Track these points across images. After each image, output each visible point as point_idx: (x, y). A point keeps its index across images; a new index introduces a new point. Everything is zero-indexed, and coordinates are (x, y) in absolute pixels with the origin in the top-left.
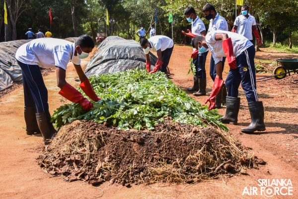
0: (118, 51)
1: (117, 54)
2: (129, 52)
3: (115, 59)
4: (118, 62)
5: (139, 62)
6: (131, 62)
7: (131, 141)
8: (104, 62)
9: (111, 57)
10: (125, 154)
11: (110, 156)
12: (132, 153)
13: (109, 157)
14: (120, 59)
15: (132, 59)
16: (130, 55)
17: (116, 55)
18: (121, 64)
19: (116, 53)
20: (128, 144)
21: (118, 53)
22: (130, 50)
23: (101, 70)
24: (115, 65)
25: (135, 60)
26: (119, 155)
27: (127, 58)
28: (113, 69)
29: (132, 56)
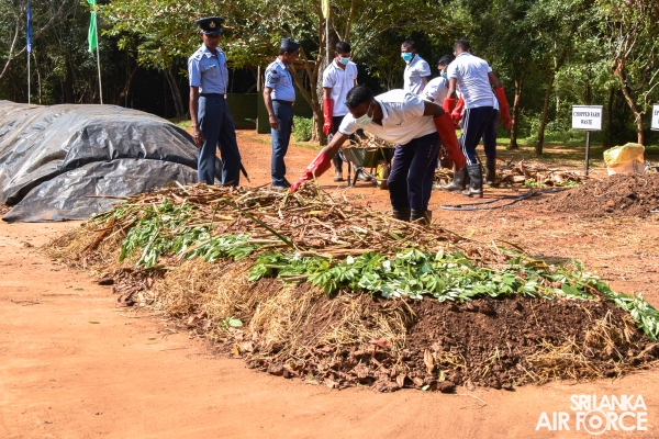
0: (112, 134)
1: (111, 145)
2: (144, 138)
3: (105, 158)
4: (116, 165)
5: (176, 165)
6: (156, 165)
7: (468, 310)
8: (73, 165)
9: (92, 154)
10: (468, 335)
11: (443, 341)
12: (481, 334)
13: (440, 342)
14: (120, 157)
15: (154, 156)
16: (147, 146)
17: (107, 147)
18: (129, 172)
19: (106, 141)
20: (464, 315)
21: (114, 143)
22: (144, 134)
23: (71, 189)
24: (112, 174)
25: (164, 160)
26: (458, 339)
27: (140, 155)
28: (107, 184)
29: (153, 150)
